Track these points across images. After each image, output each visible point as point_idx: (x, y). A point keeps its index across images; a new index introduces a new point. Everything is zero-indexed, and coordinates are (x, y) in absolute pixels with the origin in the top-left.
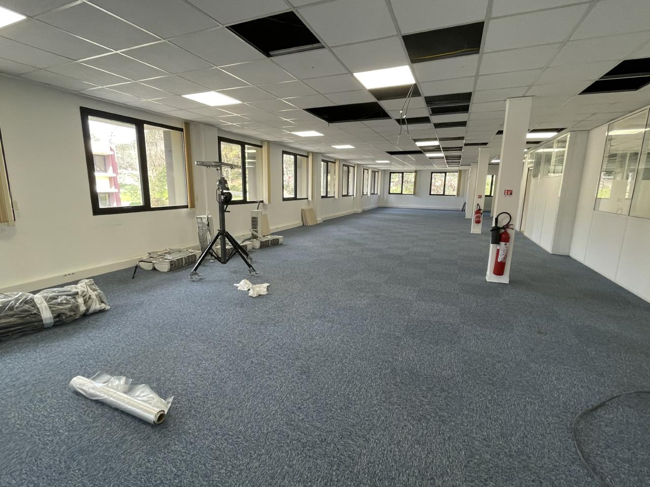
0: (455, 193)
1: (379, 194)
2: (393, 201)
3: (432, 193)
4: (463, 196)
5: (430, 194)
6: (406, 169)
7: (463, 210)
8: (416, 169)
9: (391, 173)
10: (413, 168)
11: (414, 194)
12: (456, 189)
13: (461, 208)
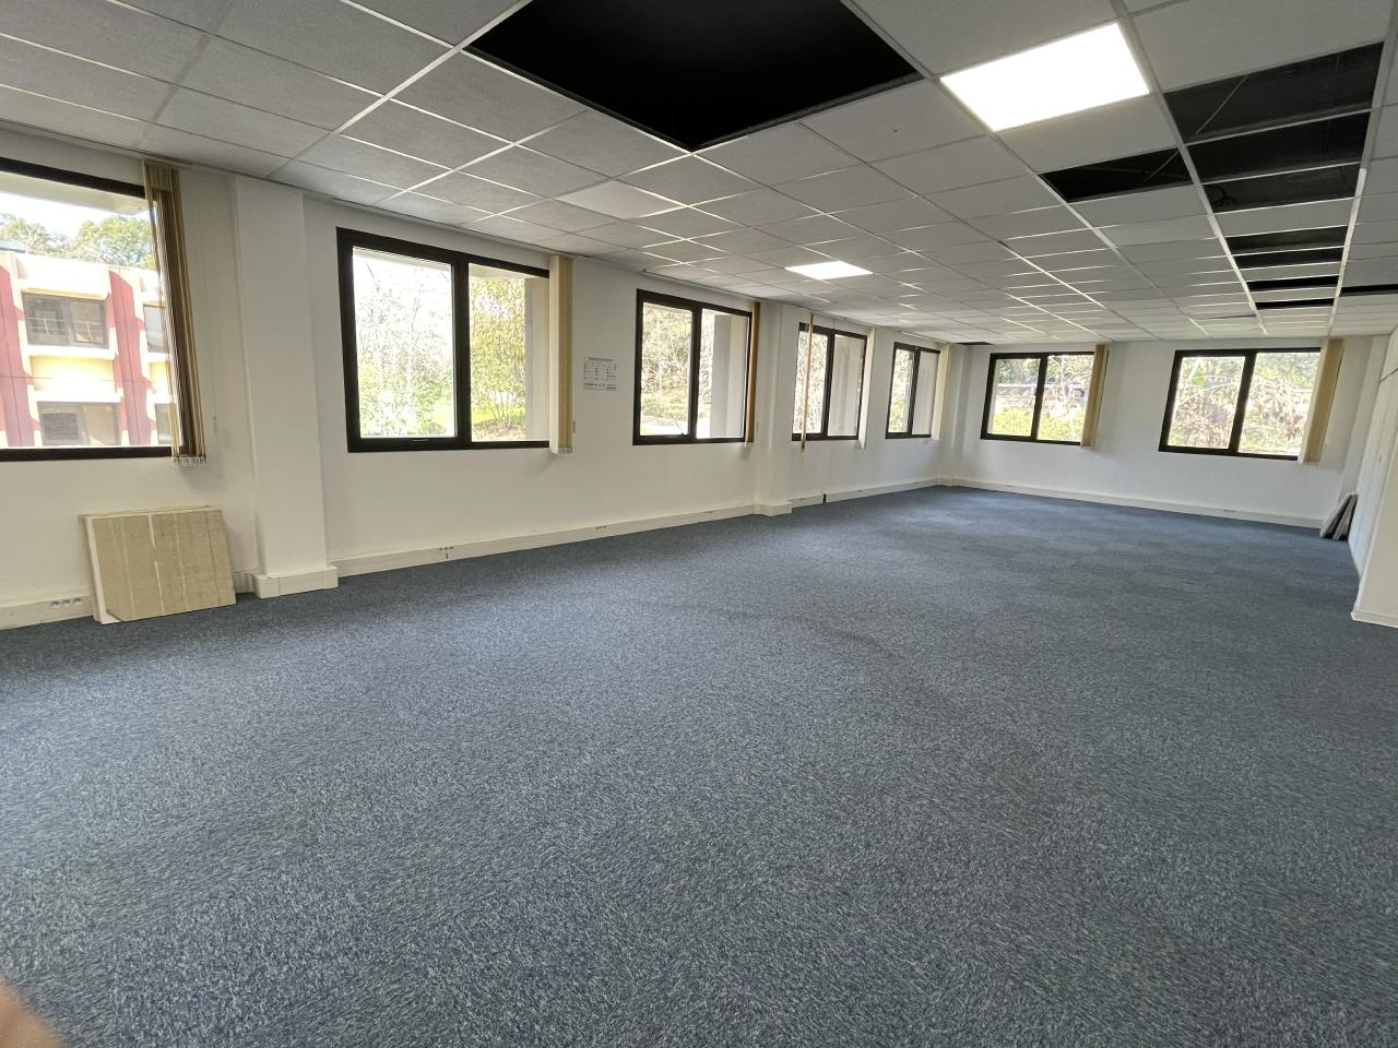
0: (1296, 447)
1: (936, 436)
2: (997, 468)
3: (1171, 442)
4: (1341, 464)
5: (1164, 447)
6: (1057, 338)
7: (1338, 532)
8: (1101, 340)
9: (994, 358)
10: (1093, 337)
11: (1089, 441)
12: (1303, 425)
13: (1325, 519)
